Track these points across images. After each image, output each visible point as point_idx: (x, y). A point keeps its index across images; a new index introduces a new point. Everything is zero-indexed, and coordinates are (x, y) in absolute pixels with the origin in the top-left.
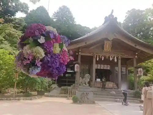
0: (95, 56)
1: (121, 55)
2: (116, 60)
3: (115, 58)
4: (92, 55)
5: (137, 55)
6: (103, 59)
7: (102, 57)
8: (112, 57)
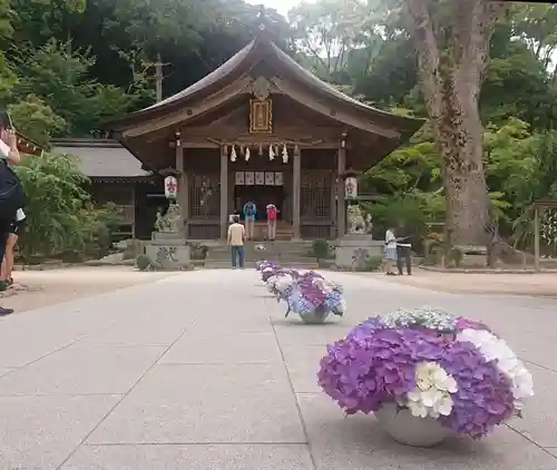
0: (226, 148)
1: (301, 141)
2: (285, 158)
3: (285, 149)
4: (216, 147)
5: (346, 139)
6: (247, 157)
7: (245, 149)
8: (274, 151)
